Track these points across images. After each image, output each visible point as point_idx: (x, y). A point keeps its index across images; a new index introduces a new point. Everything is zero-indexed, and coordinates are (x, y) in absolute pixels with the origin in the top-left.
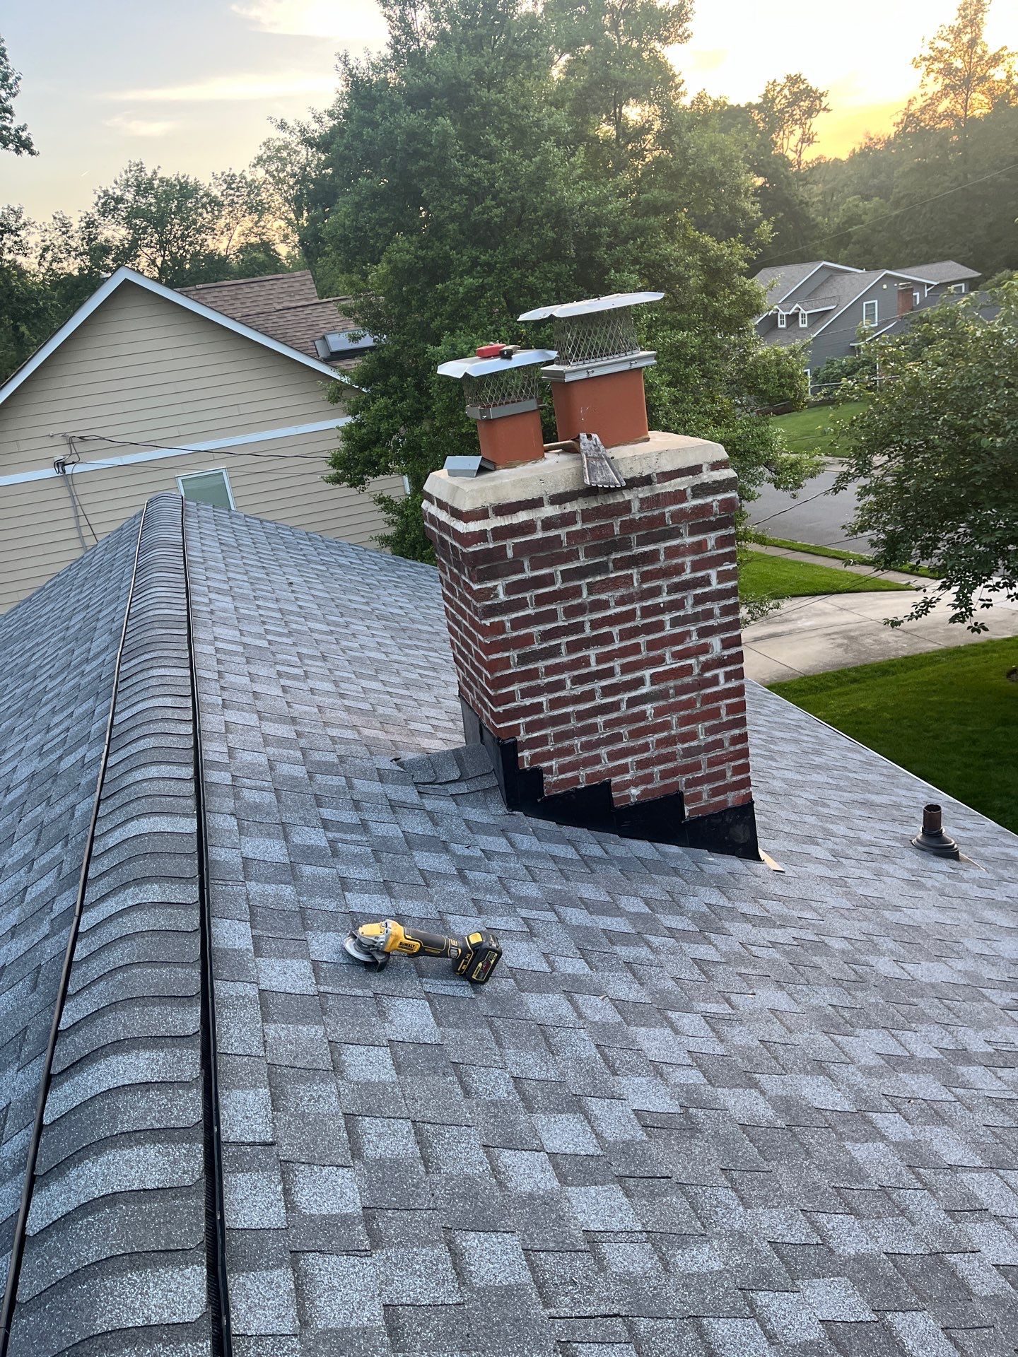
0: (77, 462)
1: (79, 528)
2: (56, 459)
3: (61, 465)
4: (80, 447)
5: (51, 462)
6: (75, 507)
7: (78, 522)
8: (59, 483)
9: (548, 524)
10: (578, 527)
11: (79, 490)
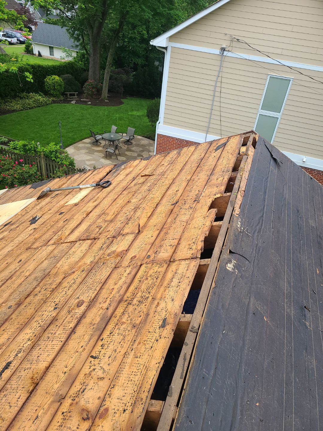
0: (230, 51)
1: (216, 81)
2: (223, 46)
3: (223, 50)
4: (235, 44)
5: (220, 47)
6: (219, 71)
7: (217, 79)
8: (219, 58)
11: (225, 64)
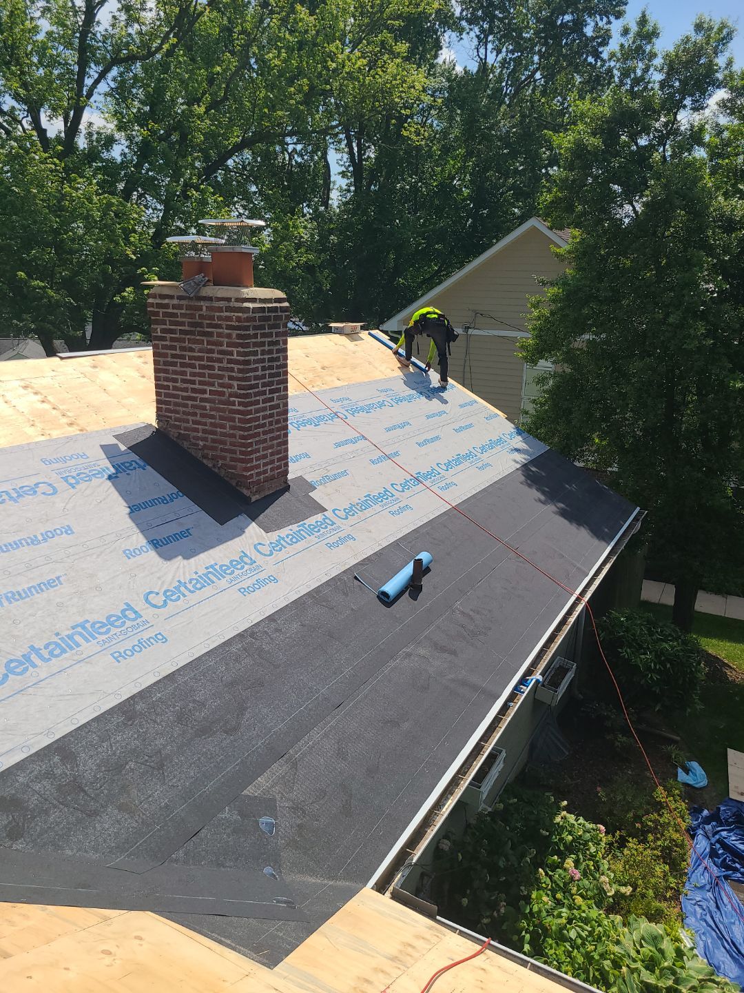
0: (475, 328)
3: (467, 327)
4: (478, 319)
5: (462, 325)
8: (464, 338)
9: (174, 307)
10: (183, 311)
11: (472, 344)
